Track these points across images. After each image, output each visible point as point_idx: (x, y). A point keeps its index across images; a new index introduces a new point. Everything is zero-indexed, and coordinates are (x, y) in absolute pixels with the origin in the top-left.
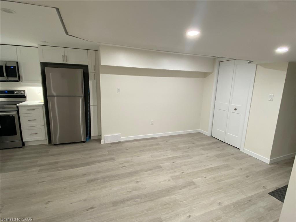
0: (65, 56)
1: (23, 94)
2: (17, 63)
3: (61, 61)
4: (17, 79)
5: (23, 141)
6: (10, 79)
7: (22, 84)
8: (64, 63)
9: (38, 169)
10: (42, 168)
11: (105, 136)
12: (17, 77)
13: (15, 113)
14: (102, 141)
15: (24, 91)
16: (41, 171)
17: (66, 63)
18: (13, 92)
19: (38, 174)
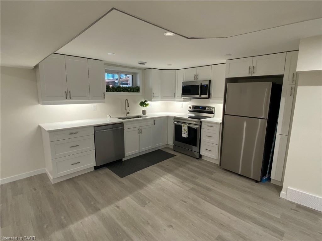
0: (253, 67)
1: (212, 111)
2: (210, 81)
3: (247, 75)
4: (206, 96)
5: (201, 154)
6: (203, 96)
7: (211, 101)
8: (250, 75)
9: (192, 186)
10: (196, 187)
11: (288, 188)
12: (207, 95)
13: (198, 127)
14: (283, 192)
15: (213, 107)
16: (192, 189)
17: (253, 75)
18: (204, 108)
19: (188, 191)
